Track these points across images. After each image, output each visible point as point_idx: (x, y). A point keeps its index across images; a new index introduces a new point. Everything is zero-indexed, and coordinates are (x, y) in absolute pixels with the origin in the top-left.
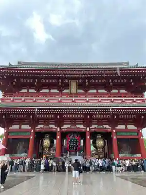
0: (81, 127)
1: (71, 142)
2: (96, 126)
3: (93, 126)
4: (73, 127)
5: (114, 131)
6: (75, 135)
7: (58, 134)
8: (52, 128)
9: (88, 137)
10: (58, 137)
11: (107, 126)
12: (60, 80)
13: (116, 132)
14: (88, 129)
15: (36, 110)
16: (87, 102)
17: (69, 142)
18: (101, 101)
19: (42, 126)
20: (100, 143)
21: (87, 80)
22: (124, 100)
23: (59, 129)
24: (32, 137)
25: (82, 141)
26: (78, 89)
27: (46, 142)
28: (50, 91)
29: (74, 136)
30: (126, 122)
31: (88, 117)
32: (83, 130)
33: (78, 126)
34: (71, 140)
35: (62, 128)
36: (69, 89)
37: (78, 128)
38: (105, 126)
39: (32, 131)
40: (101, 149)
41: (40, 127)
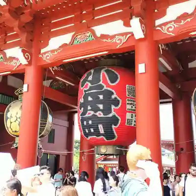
8: (12, 58)
9: (141, 68)
27: (14, 115)
32: (119, 43)
37: (104, 36)
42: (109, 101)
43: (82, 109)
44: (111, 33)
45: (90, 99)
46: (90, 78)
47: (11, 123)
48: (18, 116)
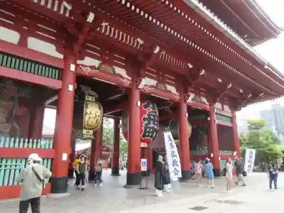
1: (149, 119)
5: (215, 110)
6: (156, 107)
8: (120, 76)
10: (138, 103)
11: (205, 101)
17: (145, 119)
24: (71, 88)
27: (93, 113)
31: (203, 72)
32: (177, 97)
34: (149, 116)
37: (170, 92)
38: (203, 99)
39: (73, 67)
41: (90, 63)
43: (146, 122)
45: (152, 117)
46: (151, 106)
47: (90, 118)
48: (97, 114)
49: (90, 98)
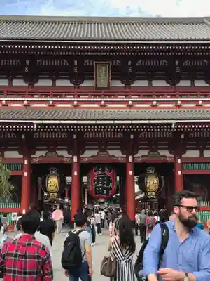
0: (117, 154)
1: (98, 180)
2: (146, 153)
3: (141, 153)
4: (103, 154)
5: (179, 161)
6: (107, 169)
7: (75, 167)
8: (62, 157)
9: (131, 173)
10: (76, 173)
11: (167, 153)
12: (76, 63)
13: (182, 163)
14: (131, 159)
15: (35, 127)
16: (131, 106)
17: (95, 181)
18: (156, 106)
19: (43, 153)
20: (152, 182)
21: (130, 63)
22: (200, 103)
23: (75, 159)
24: (26, 174)
25: (118, 178)
26: (112, 79)
27: (53, 182)
28: (54, 83)
29: (103, 170)
30: (201, 144)
31: (132, 136)
32: (121, 160)
33: (111, 153)
34: (98, 178)
35: (81, 156)
36: (93, 79)
37: (113, 156)
38: (162, 153)
39: (26, 162)
40: (154, 194)
41: (39, 155)
42: (109, 181)
43: (95, 183)
44: (116, 156)
45: (101, 179)
46: (100, 169)
47: (51, 186)
48: (56, 183)
49: (54, 172)
